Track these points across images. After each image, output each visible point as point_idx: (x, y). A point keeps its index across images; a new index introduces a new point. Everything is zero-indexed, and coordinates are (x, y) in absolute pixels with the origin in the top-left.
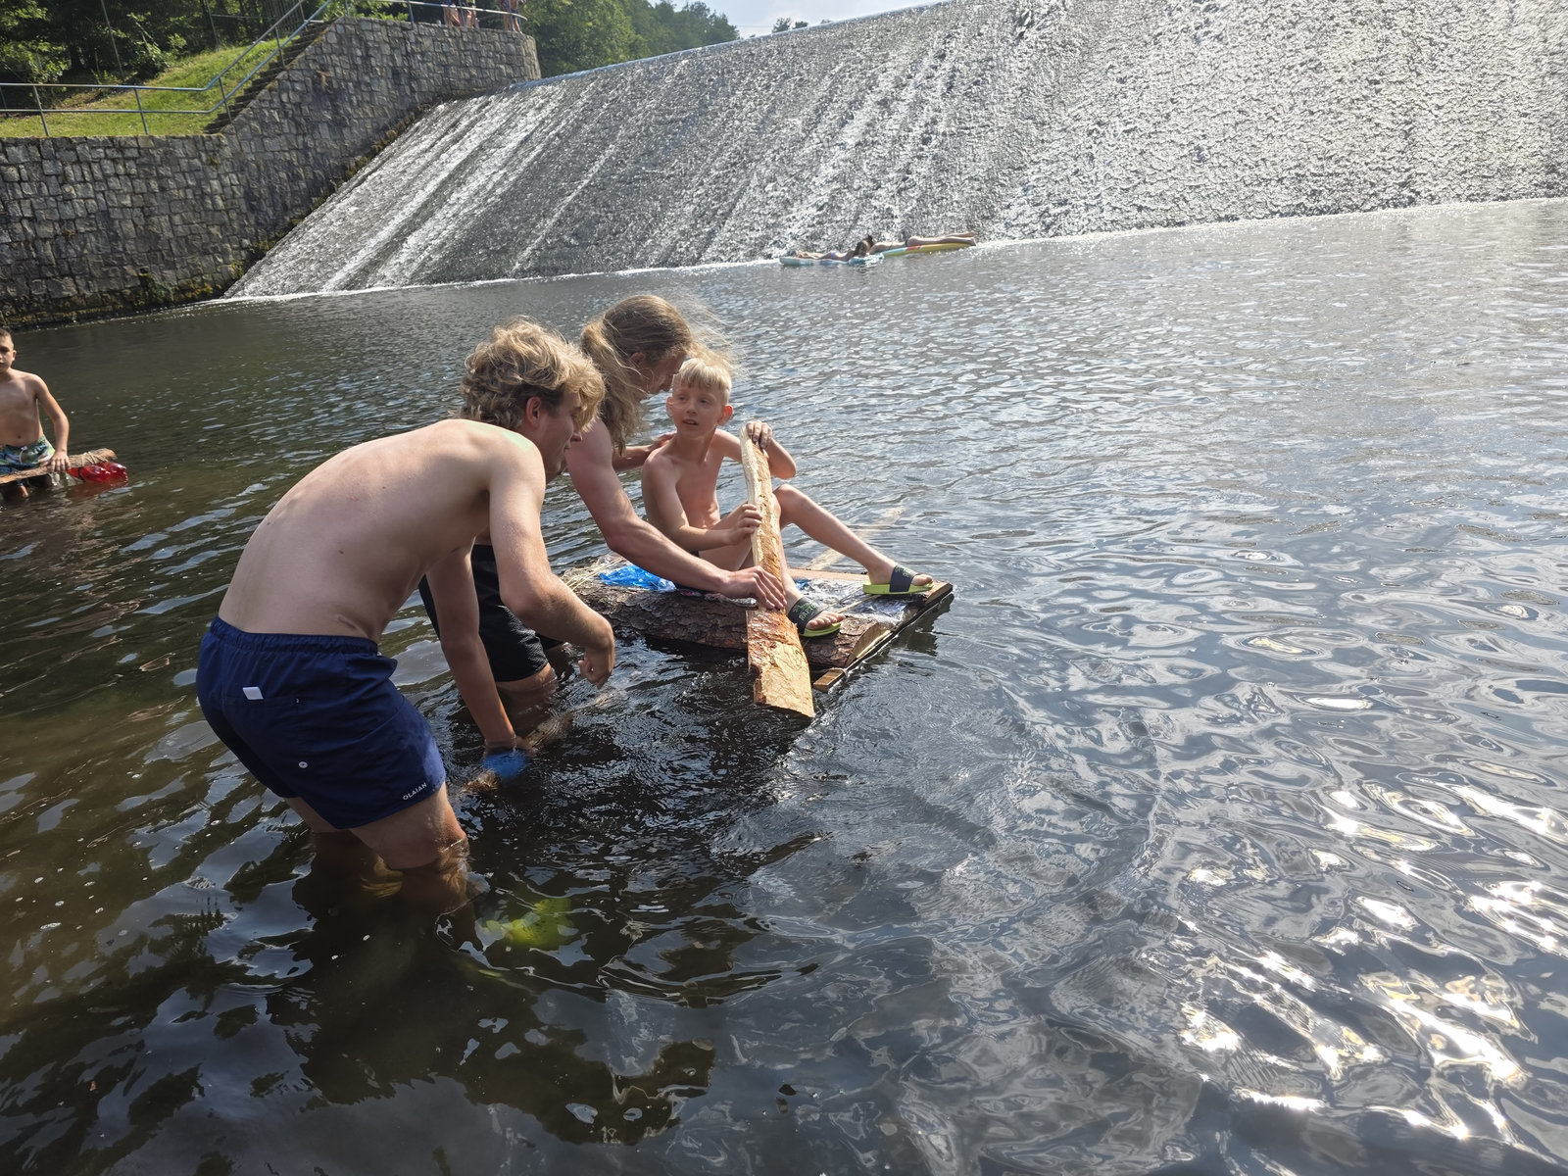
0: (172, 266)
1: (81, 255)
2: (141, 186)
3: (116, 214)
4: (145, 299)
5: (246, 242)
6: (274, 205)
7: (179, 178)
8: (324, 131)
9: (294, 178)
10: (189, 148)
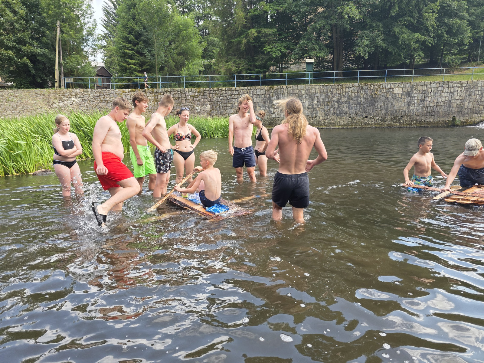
0: (463, 116)
1: (438, 111)
2: (463, 94)
4: (452, 124)
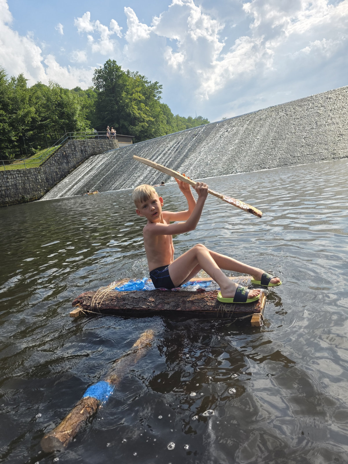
0: (29, 194)
1: (10, 193)
3: (18, 184)
4: (23, 201)
5: (46, 188)
6: (52, 180)
7: (32, 176)
8: (65, 164)
9: (57, 174)
10: (34, 170)
